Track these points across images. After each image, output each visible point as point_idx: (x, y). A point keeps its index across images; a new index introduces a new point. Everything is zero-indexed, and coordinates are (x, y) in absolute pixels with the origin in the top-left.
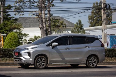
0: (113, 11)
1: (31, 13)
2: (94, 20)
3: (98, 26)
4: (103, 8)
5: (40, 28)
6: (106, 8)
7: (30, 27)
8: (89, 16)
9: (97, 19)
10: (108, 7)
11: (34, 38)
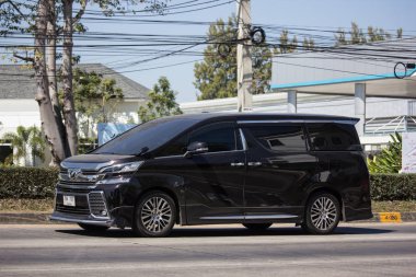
1: (9, 51)
2: (212, 76)
4: (241, 41)
5: (39, 102)
8: (197, 66)
9: (222, 76)
11: (16, 134)
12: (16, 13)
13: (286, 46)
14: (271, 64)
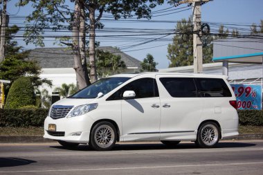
0: (214, 37)
1: (58, 39)
2: (178, 53)
3: (186, 65)
4: (197, 32)
5: (76, 69)
6: (203, 32)
7: (56, 67)
8: (170, 46)
9: (184, 53)
12: (62, 17)
13: (222, 35)
14: (212, 45)
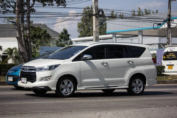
0: (107, 18)
1: (6, 19)
2: (84, 28)
3: (89, 36)
5: (18, 38)
6: (99, 15)
7: (5, 37)
8: (79, 24)
10: (101, 13)
12: (9, 5)
13: (113, 17)
14: (106, 23)
